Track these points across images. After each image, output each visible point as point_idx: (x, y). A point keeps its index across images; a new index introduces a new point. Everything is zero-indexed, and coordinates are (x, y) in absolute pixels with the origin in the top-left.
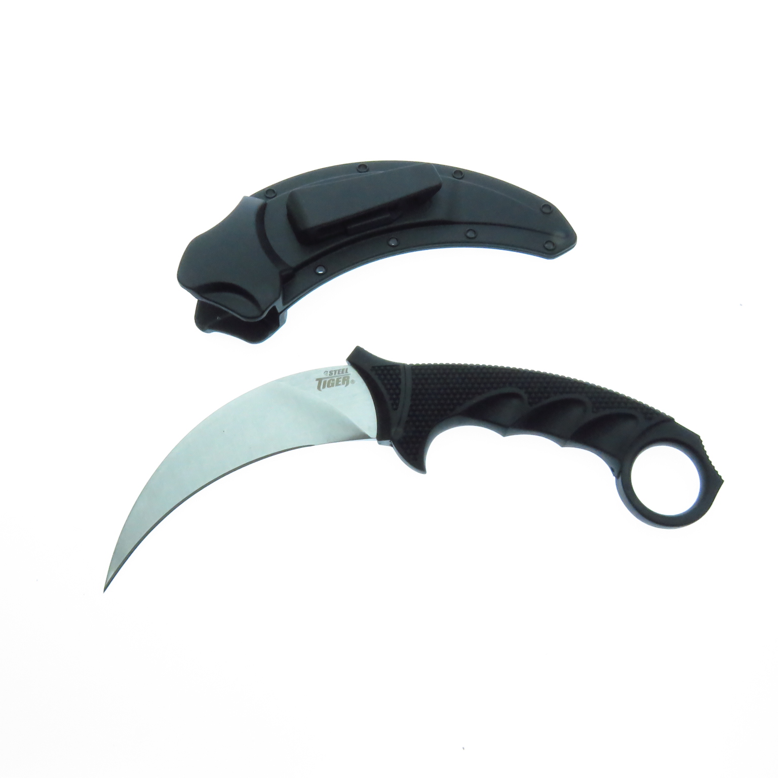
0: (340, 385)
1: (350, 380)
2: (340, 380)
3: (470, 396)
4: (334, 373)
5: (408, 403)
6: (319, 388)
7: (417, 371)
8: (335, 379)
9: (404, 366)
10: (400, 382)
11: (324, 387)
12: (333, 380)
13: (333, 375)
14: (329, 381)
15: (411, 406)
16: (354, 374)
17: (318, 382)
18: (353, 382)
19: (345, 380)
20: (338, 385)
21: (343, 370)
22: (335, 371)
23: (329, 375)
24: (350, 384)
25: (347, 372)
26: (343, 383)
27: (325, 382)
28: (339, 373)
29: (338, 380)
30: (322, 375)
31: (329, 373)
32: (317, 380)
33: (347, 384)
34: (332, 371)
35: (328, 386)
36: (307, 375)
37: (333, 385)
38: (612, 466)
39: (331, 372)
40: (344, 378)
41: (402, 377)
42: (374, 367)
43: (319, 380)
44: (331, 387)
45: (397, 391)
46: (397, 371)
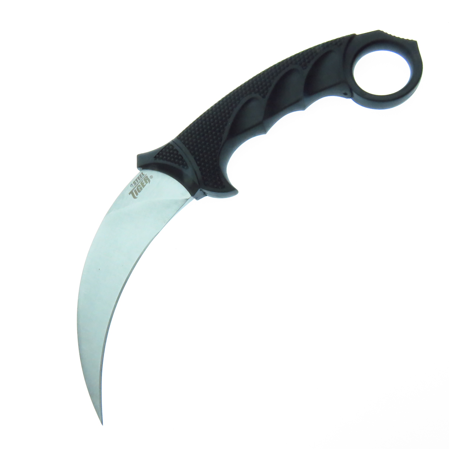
0: (145, 185)
1: (149, 177)
2: (143, 182)
3: (225, 123)
4: (136, 182)
5: (192, 158)
6: (135, 197)
7: (182, 137)
8: (140, 184)
9: (173, 141)
10: (177, 152)
11: (137, 194)
12: (139, 186)
13: (137, 183)
14: (137, 188)
15: (195, 158)
16: (148, 173)
17: (131, 194)
18: (151, 177)
19: (146, 180)
20: (144, 186)
21: (140, 175)
22: (136, 180)
23: (135, 185)
24: (151, 180)
25: (143, 175)
26: (147, 183)
27: (135, 191)
28: (139, 180)
29: (142, 184)
30: (131, 188)
31: (133, 184)
32: (130, 194)
33: (149, 181)
34: (134, 181)
35: (139, 192)
36: (121, 196)
37: (141, 189)
38: (344, 92)
39: (134, 183)
40: (145, 179)
41: (176, 147)
42: (155, 157)
43: (131, 193)
44: (141, 191)
45: (180, 157)
46: (171, 147)
